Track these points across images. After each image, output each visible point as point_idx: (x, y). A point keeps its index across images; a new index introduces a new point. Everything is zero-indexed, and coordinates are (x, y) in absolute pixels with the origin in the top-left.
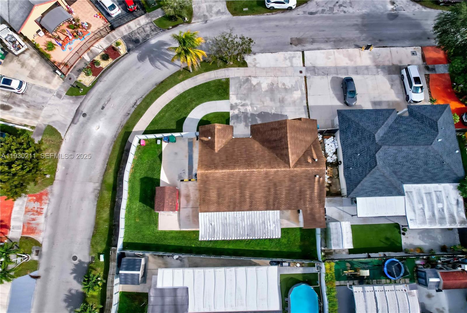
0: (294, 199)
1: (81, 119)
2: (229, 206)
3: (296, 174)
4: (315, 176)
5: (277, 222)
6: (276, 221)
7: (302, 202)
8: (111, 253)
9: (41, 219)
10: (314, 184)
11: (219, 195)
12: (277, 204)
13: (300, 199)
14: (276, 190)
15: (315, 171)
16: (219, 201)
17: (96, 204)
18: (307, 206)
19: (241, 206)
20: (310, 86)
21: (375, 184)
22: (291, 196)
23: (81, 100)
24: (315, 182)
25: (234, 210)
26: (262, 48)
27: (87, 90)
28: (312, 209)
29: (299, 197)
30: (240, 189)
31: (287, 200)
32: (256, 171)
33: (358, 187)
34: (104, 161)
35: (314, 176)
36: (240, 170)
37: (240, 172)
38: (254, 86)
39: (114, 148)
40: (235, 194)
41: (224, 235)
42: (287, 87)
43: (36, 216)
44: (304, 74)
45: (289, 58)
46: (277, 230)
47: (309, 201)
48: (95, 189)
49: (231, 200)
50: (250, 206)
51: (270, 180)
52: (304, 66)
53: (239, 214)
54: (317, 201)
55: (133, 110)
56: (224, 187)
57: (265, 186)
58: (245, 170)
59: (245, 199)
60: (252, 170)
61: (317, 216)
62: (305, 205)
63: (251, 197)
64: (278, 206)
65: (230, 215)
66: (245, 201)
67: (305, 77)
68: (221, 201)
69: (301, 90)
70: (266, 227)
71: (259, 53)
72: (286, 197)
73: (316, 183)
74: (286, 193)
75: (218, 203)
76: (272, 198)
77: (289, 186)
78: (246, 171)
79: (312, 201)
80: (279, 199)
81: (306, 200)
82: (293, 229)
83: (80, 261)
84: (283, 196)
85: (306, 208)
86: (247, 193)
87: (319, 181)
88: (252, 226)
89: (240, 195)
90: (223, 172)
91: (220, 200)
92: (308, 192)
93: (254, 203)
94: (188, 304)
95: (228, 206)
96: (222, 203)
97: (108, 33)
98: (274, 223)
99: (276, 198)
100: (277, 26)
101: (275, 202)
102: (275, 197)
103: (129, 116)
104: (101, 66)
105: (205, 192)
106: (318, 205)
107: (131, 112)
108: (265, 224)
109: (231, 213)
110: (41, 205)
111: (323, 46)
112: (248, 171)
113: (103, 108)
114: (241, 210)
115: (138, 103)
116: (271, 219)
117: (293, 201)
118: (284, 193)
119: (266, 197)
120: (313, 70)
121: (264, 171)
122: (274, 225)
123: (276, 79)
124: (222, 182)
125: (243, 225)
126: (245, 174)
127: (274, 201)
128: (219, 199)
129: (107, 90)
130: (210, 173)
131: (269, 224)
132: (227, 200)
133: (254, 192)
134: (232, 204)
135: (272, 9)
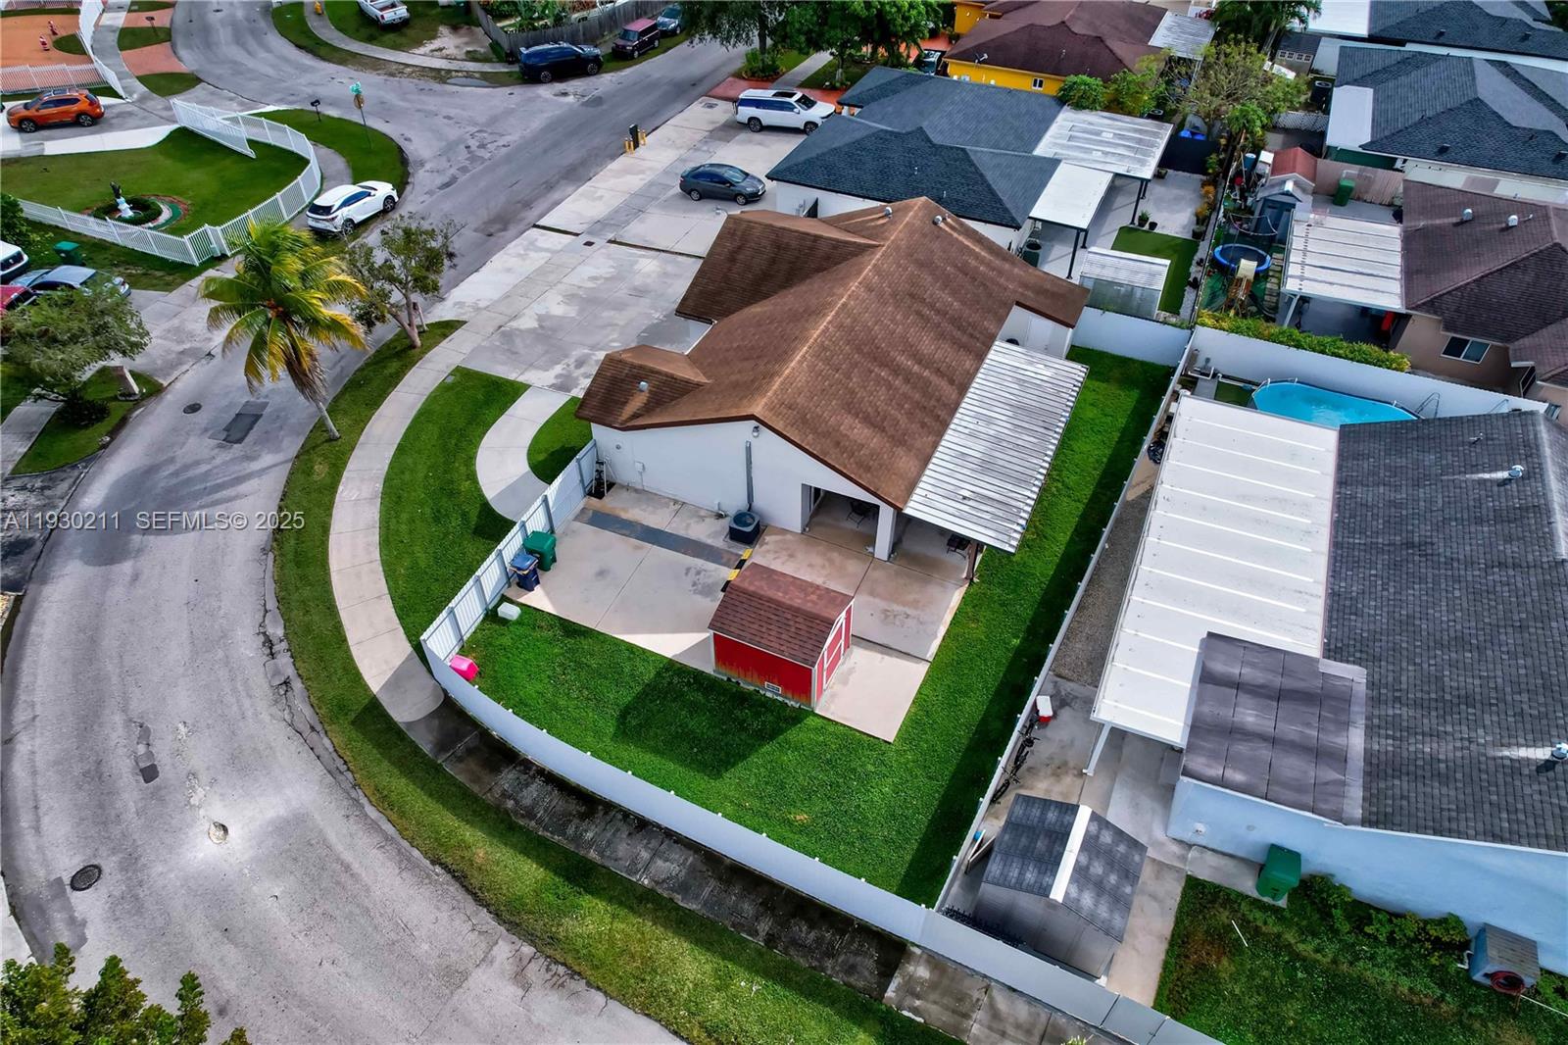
0: (977, 295)
2: (923, 424)
3: (909, 246)
4: (935, 223)
6: (1028, 358)
7: (995, 288)
8: (916, 1011)
10: (957, 239)
11: (867, 420)
12: (974, 329)
13: (984, 285)
14: (931, 307)
15: (920, 214)
16: (893, 437)
18: (1010, 287)
19: (938, 400)
20: (647, 241)
21: (1010, 175)
22: (965, 294)
24: (951, 235)
25: (944, 423)
28: (1025, 286)
29: (976, 283)
30: (883, 365)
31: (971, 305)
32: (848, 300)
33: (1002, 198)
35: (932, 226)
36: (822, 327)
37: (827, 328)
40: (889, 386)
42: (608, 276)
44: (600, 242)
45: (528, 250)
47: (999, 276)
49: (906, 406)
50: (951, 382)
51: (893, 295)
52: (577, 235)
53: (962, 419)
54: (1008, 264)
55: (284, 661)
56: (852, 392)
57: (906, 317)
59: (920, 377)
62: (1005, 291)
63: (920, 361)
65: (958, 442)
66: (927, 382)
67: (613, 242)
68: (896, 430)
69: (642, 256)
70: (1038, 382)
72: (964, 303)
73: (955, 235)
74: (952, 295)
75: (900, 441)
76: (948, 327)
77: (935, 277)
79: (1000, 271)
80: (960, 318)
81: (992, 278)
84: (957, 305)
86: (906, 361)
87: (952, 228)
89: (900, 377)
90: (800, 362)
91: (891, 431)
92: (973, 262)
93: (943, 368)
94: (1285, 653)
95: (923, 427)
96: (904, 434)
98: (1030, 363)
99: (956, 322)
101: (965, 330)
102: (951, 322)
103: (297, 685)
105: (838, 444)
107: (289, 670)
108: (1024, 381)
109: (952, 434)
111: (554, 196)
112: (837, 313)
113: (149, 773)
114: (953, 409)
115: (277, 631)
116: (1017, 365)
117: (983, 299)
118: (950, 299)
119: (940, 337)
120: (606, 225)
121: (858, 287)
123: (561, 286)
124: (831, 385)
125: (1008, 425)
126: (839, 325)
127: (961, 329)
128: (883, 430)
130: (783, 389)
131: (1032, 374)
132: (899, 416)
133: (912, 347)
134: (919, 414)
135: (351, 229)
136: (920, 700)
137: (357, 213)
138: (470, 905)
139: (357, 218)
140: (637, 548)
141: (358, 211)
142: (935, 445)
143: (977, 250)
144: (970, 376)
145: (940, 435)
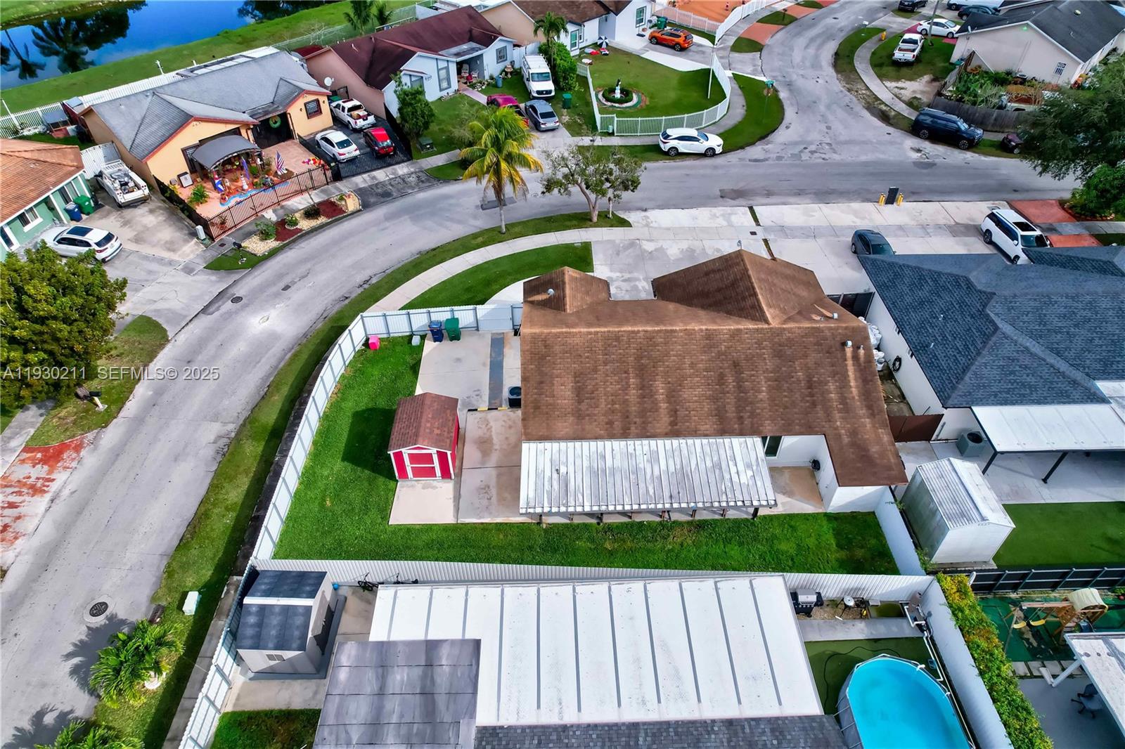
0: (794, 404)
1: (228, 305)
2: (610, 423)
3: (789, 339)
4: (844, 344)
5: (758, 465)
6: (754, 462)
7: (821, 414)
9: (39, 504)
10: (846, 365)
11: (579, 392)
12: (749, 417)
13: (814, 404)
14: (739, 382)
15: (840, 331)
16: (579, 410)
17: (213, 469)
18: (838, 423)
19: (644, 423)
20: (780, 253)
21: (1013, 373)
22: (786, 396)
23: (236, 277)
24: (846, 360)
25: (625, 435)
26: (660, 203)
27: (255, 262)
28: (854, 433)
29: (808, 398)
30: (640, 376)
31: (776, 405)
32: (681, 331)
33: (967, 378)
34: (264, 379)
35: (838, 345)
36: (636, 329)
37: (639, 331)
38: (650, 253)
39: (295, 355)
40: (626, 388)
43: (27, 498)
44: (760, 236)
45: (723, 215)
46: (759, 483)
47: (840, 411)
48: (220, 437)
49: (617, 406)
50: (673, 424)
51: (720, 354)
52: (758, 224)
53: (641, 447)
54: (864, 411)
55: (360, 291)
56: (595, 370)
57: (706, 370)
58: (649, 329)
59: (655, 403)
60: (669, 328)
61: (874, 449)
62: (830, 421)
63: (672, 396)
64: (752, 424)
65: (615, 450)
66: (655, 409)
67: (766, 241)
68: (587, 409)
70: (727, 476)
71: (653, 209)
72: (772, 399)
73: (850, 362)
74: (770, 388)
75: (579, 416)
76: (731, 400)
77: (777, 370)
78: (654, 331)
79: (846, 408)
80: (751, 403)
81: (831, 407)
82: (805, 517)
84: (763, 395)
85: (836, 429)
86: (660, 388)
87: (855, 357)
88: (683, 476)
89: (641, 391)
90: (590, 333)
91: (584, 406)
92: (832, 386)
93: (681, 413)
95: (607, 424)
96: (588, 415)
97: (328, 184)
98: (749, 466)
99: (743, 402)
100: (687, 175)
101: (741, 411)
102: (739, 399)
103: (347, 302)
104: (298, 227)
106: (867, 420)
107: (353, 296)
108: (721, 469)
109: (619, 445)
110: (50, 472)
111: (792, 199)
112: (660, 331)
113: (286, 288)
114: (645, 434)
115: (374, 281)
116: (738, 458)
117: (795, 410)
118: (764, 389)
119: (714, 399)
120: (782, 231)
121: (701, 330)
122: (750, 473)
123: (698, 243)
124: (588, 357)
125: (656, 473)
126: (650, 337)
127: (739, 409)
128: (580, 402)
129: (303, 261)
130: (557, 336)
131: (733, 470)
132: (603, 406)
133: (680, 385)
134: (618, 416)
135: (675, 154)
136: (428, 528)
137: (683, 147)
138: (249, 408)
139: (681, 150)
140: (484, 365)
141: (683, 146)
142: (597, 438)
143: (853, 383)
144: (695, 433)
145: (611, 436)
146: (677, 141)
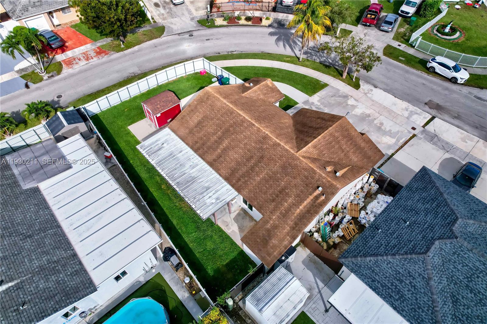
0: (265, 193)
1: (187, 36)
2: (196, 142)
3: (296, 166)
4: (318, 187)
5: (221, 202)
6: (221, 200)
7: (272, 206)
9: (83, 63)
10: (308, 197)
11: (199, 123)
12: (243, 182)
13: (273, 200)
14: (256, 165)
15: (324, 180)
16: (193, 130)
17: (121, 80)
18: (274, 217)
19: (206, 152)
20: (412, 145)
22: (266, 187)
23: (201, 28)
24: (311, 195)
25: (196, 151)
26: (388, 88)
27: (212, 26)
28: (275, 227)
29: (274, 196)
30: (223, 133)
31: (258, 187)
32: (257, 127)
33: (368, 259)
35: (316, 185)
36: (242, 114)
38: (347, 105)
41: (159, 163)
42: (383, 128)
43: (84, 60)
44: (415, 132)
45: (411, 112)
46: (211, 207)
47: (281, 213)
48: (133, 73)
49: (205, 138)
50: (215, 160)
51: (261, 148)
52: (424, 127)
53: (196, 159)
54: (291, 223)
55: (226, 53)
56: (212, 119)
57: (249, 150)
58: (247, 118)
59: (217, 147)
60: (254, 123)
61: (274, 241)
62: (272, 213)
63: (225, 150)
64: (241, 186)
65: (188, 153)
66: (215, 150)
67: (415, 135)
68: (195, 132)
69: (398, 140)
70: (205, 194)
71: (381, 89)
72: (259, 183)
73: (311, 197)
74: (264, 178)
75: (191, 132)
76: (244, 169)
77: (275, 173)
78: (247, 120)
79: (285, 215)
80: (250, 177)
81: (279, 208)
82: (233, 243)
83: (59, 101)
84: (258, 179)
85: (270, 218)
86: (226, 143)
87: (317, 198)
88: (193, 180)
89: (218, 139)
90: (225, 104)
91: (195, 130)
92: (290, 200)
93: (222, 159)
94: (48, 178)
95: (195, 142)
96: (193, 134)
98: (217, 199)
99: (248, 174)
100: (424, 84)
101: (242, 177)
102: (247, 172)
103: (217, 55)
104: (239, 22)
105: (192, 111)
106: (288, 228)
108: (207, 190)
109: (191, 152)
110: (95, 57)
111: (467, 127)
112: (249, 121)
113: (208, 40)
114: (201, 156)
115: (234, 53)
116: (219, 193)
117: (263, 195)
118: (261, 176)
119: (238, 164)
120: (432, 137)
121: (265, 133)
122: (214, 201)
123: (377, 115)
124: (215, 113)
125: (186, 172)
126: (244, 121)
127: (243, 176)
128: (196, 127)
129: (223, 34)
131: (210, 195)
132: (201, 134)
133: (233, 148)
134: (201, 142)
135: (432, 71)
136: (133, 137)
137: (439, 69)
139: (437, 70)
142: (187, 144)
143: (301, 207)
144: (217, 170)
145: (192, 148)
146: (437, 64)
